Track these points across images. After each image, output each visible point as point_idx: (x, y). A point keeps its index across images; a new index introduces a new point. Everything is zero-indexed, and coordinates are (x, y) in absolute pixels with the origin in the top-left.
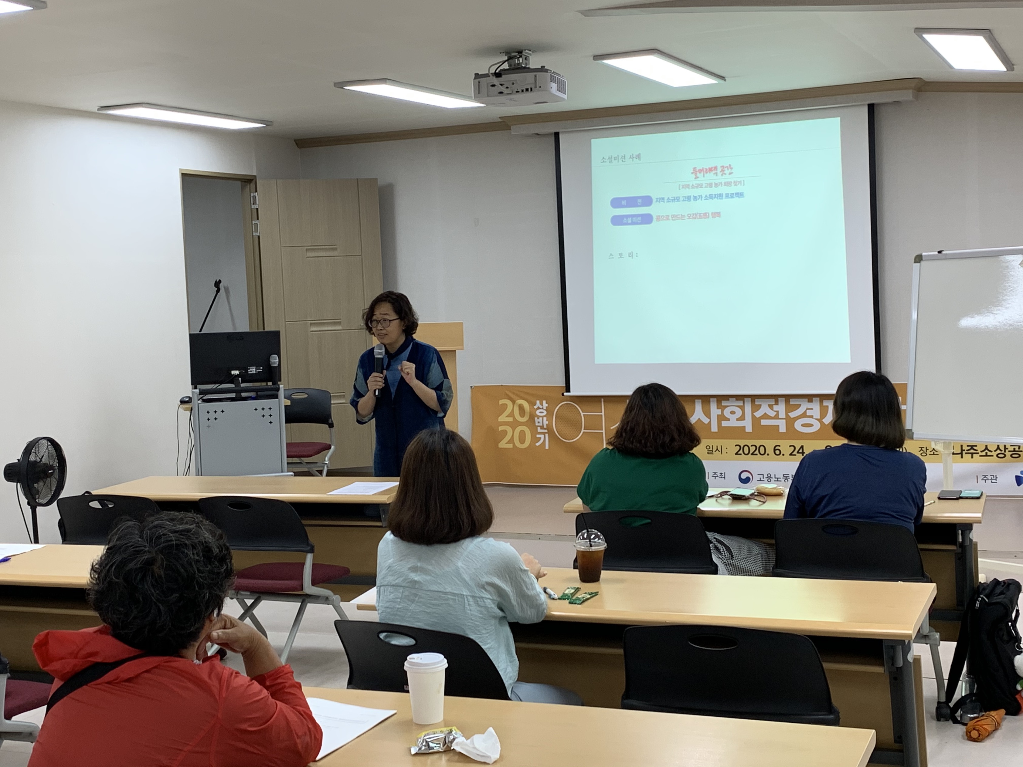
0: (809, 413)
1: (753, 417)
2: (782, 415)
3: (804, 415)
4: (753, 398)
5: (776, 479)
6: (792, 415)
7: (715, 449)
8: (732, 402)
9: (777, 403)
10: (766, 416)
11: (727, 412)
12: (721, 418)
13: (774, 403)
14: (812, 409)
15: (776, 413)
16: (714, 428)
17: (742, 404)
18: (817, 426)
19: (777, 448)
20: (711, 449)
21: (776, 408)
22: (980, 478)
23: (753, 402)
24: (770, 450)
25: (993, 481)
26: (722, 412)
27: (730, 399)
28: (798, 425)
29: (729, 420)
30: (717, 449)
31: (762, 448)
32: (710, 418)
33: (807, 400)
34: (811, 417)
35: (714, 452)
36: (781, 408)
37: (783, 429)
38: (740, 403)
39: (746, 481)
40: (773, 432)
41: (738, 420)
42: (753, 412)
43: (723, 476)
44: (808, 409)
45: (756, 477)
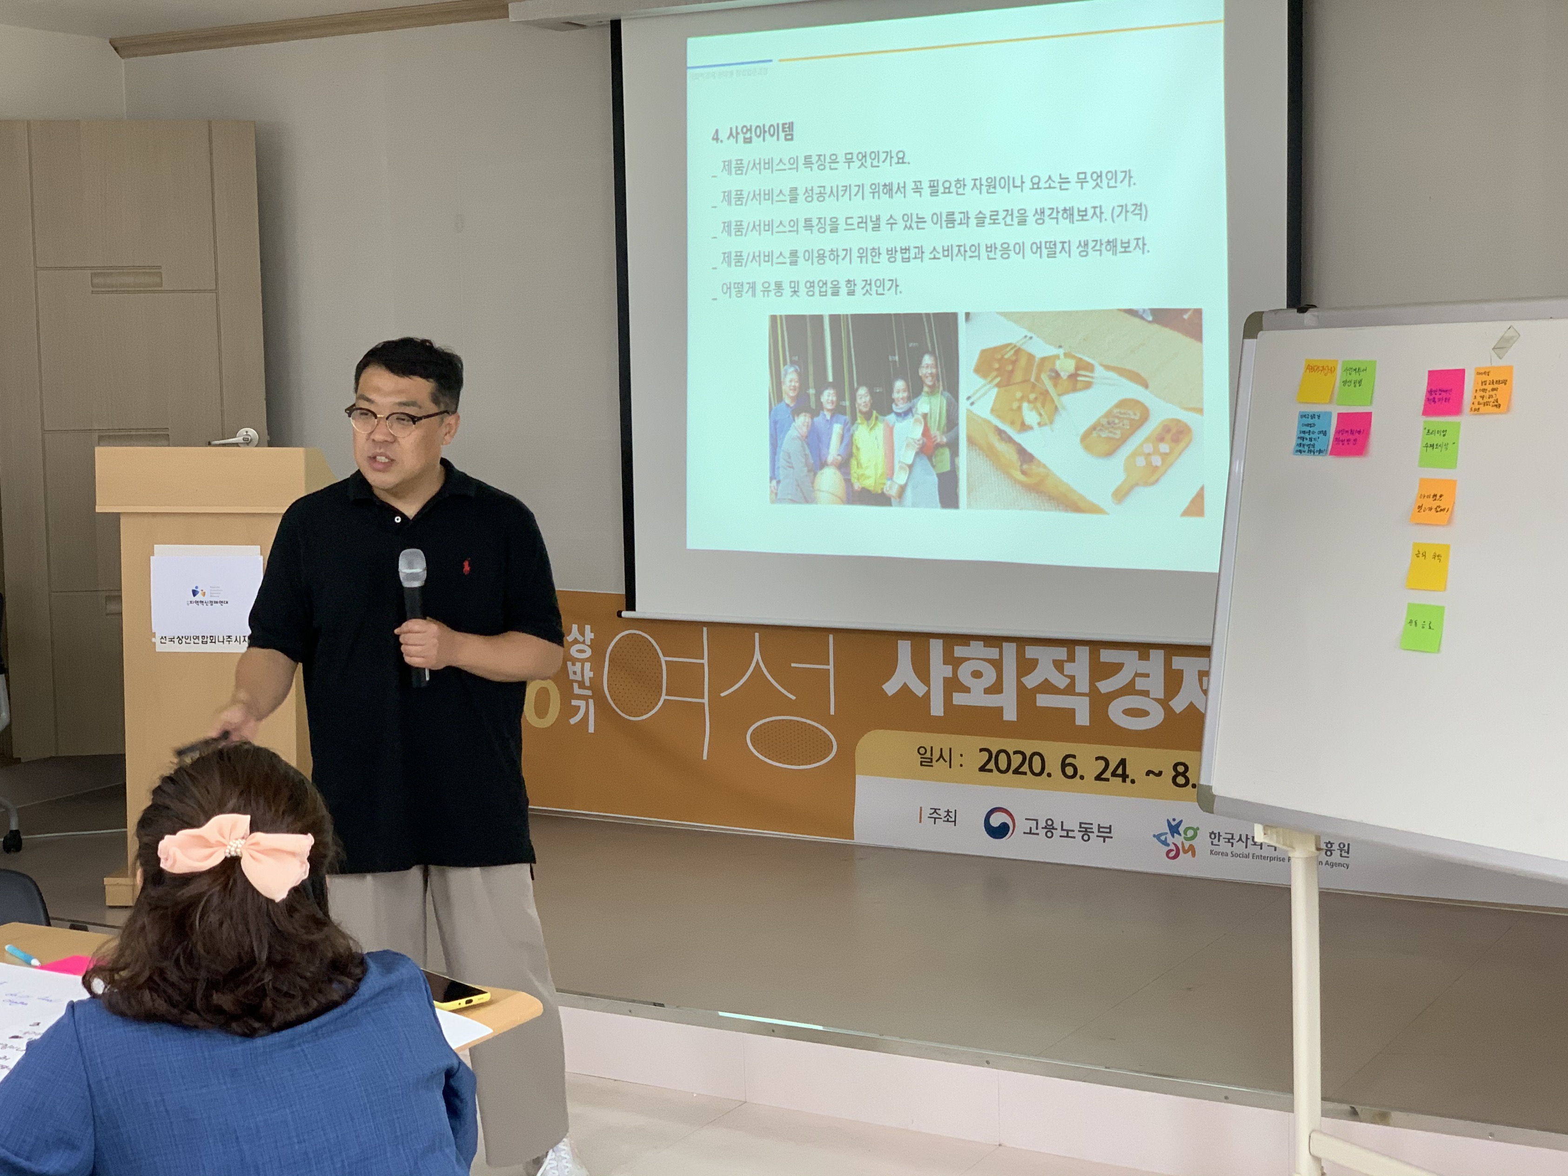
0: (1140, 684)
1: (1021, 687)
2: (1083, 685)
3: (1129, 689)
4: (1022, 643)
5: (1065, 833)
6: (1105, 686)
7: (935, 757)
8: (977, 649)
9: (1071, 658)
10: (1047, 687)
11: (964, 673)
12: (953, 685)
13: (1066, 658)
14: (1147, 676)
15: (1068, 681)
16: (937, 709)
17: (997, 657)
18: (1156, 717)
19: (1068, 761)
20: (928, 755)
21: (1069, 668)
23: (1020, 653)
24: (1053, 765)
26: (955, 672)
27: (972, 642)
28: (1116, 712)
29: (967, 690)
30: (941, 756)
31: (1037, 760)
32: (928, 685)
33: (1137, 654)
34: (1145, 693)
35: (934, 763)
36: (1080, 668)
37: (1083, 719)
38: (993, 653)
39: (1000, 832)
41: (987, 691)
42: (1020, 675)
43: (951, 817)
44: (1137, 675)
45: (1022, 825)
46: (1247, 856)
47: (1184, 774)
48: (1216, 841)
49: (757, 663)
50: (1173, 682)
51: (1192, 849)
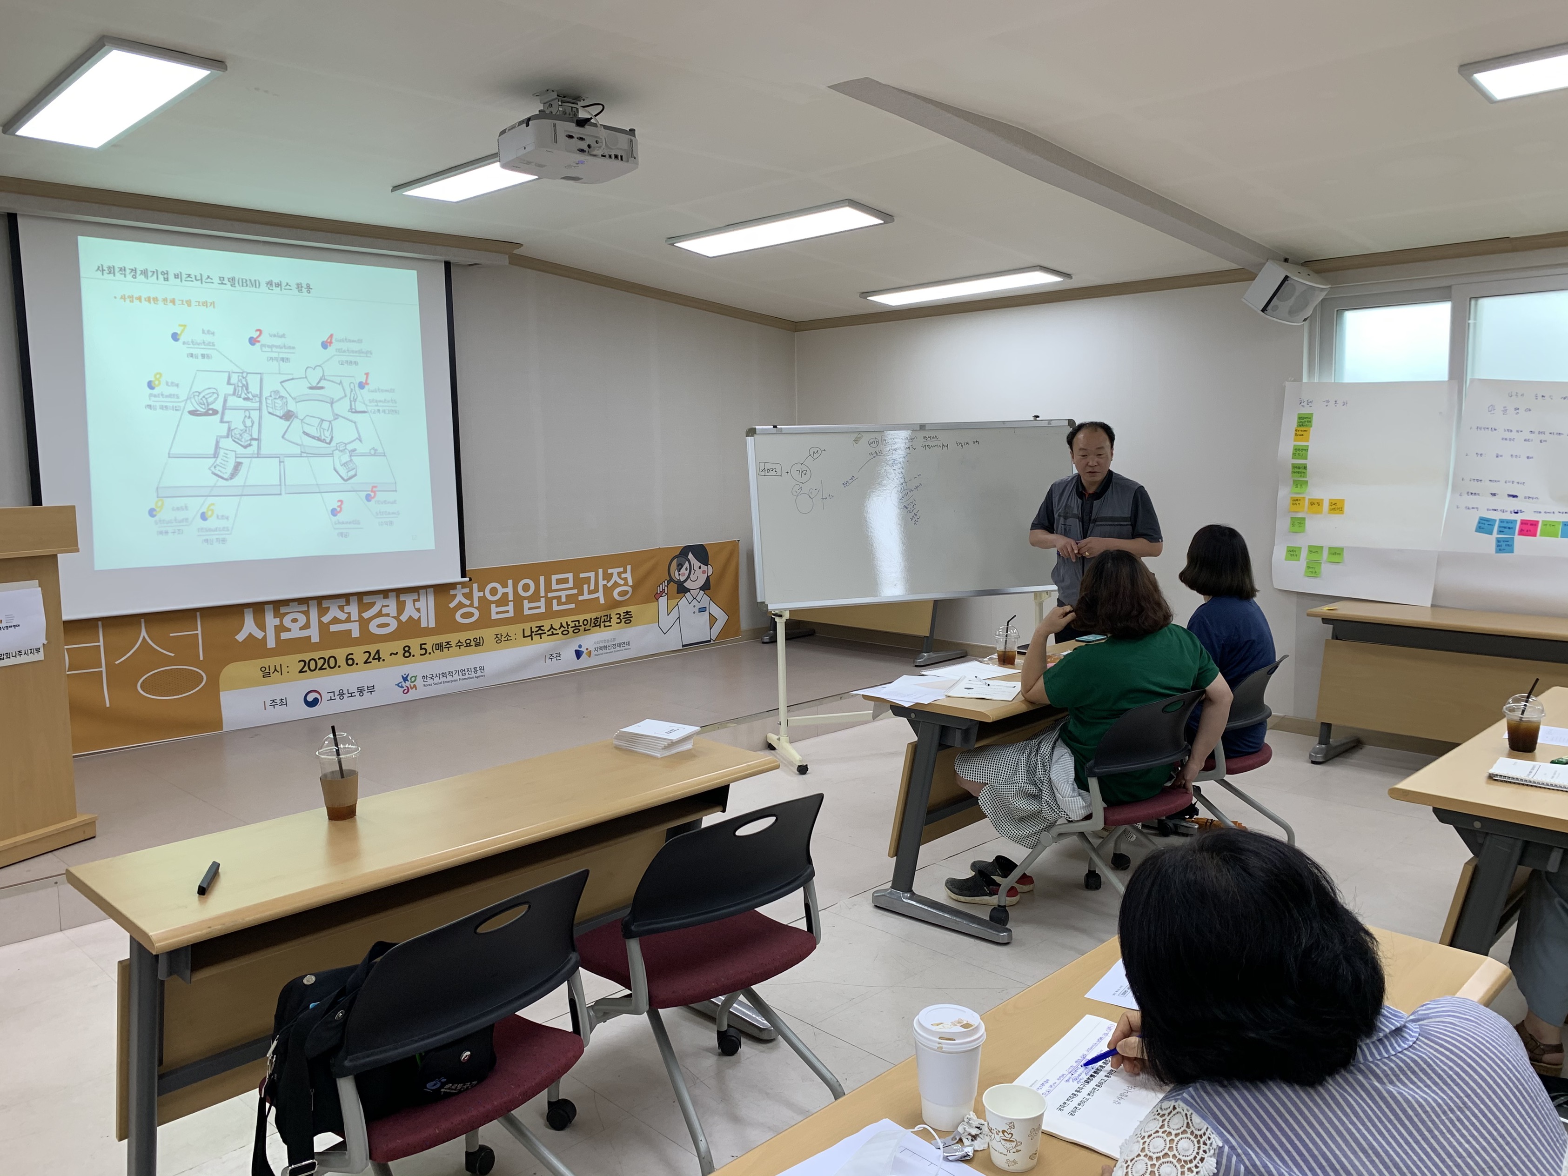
0: (385, 611)
1: (320, 622)
2: (355, 616)
3: (379, 614)
4: (320, 599)
5: (350, 695)
6: (366, 615)
7: (272, 671)
8: (294, 607)
9: (348, 603)
10: (336, 621)
11: (287, 621)
12: (280, 629)
13: (345, 604)
14: (388, 606)
15: (347, 615)
16: (271, 643)
17: (306, 609)
18: (394, 625)
19: (350, 657)
20: (267, 671)
21: (347, 609)
22: (547, 658)
23: (319, 605)
24: (341, 661)
25: (558, 658)
26: (281, 621)
27: (290, 603)
28: (373, 628)
29: (289, 630)
30: (275, 670)
31: (332, 660)
32: (265, 632)
33: (382, 595)
34: (388, 615)
35: (271, 674)
36: (353, 609)
37: (356, 634)
38: (304, 608)
39: (313, 703)
40: (344, 638)
41: (301, 629)
42: (320, 617)
43: (283, 702)
44: (383, 606)
45: (326, 696)
46: (441, 683)
47: (408, 651)
48: (425, 680)
49: (144, 637)
50: (401, 608)
51: (415, 686)
